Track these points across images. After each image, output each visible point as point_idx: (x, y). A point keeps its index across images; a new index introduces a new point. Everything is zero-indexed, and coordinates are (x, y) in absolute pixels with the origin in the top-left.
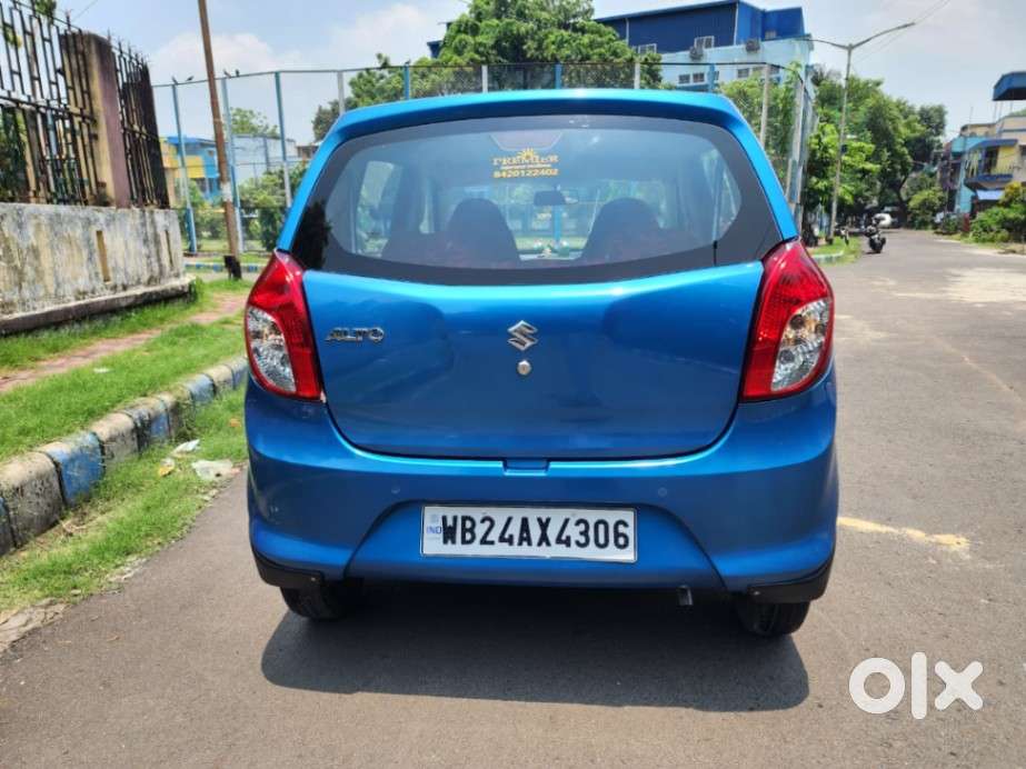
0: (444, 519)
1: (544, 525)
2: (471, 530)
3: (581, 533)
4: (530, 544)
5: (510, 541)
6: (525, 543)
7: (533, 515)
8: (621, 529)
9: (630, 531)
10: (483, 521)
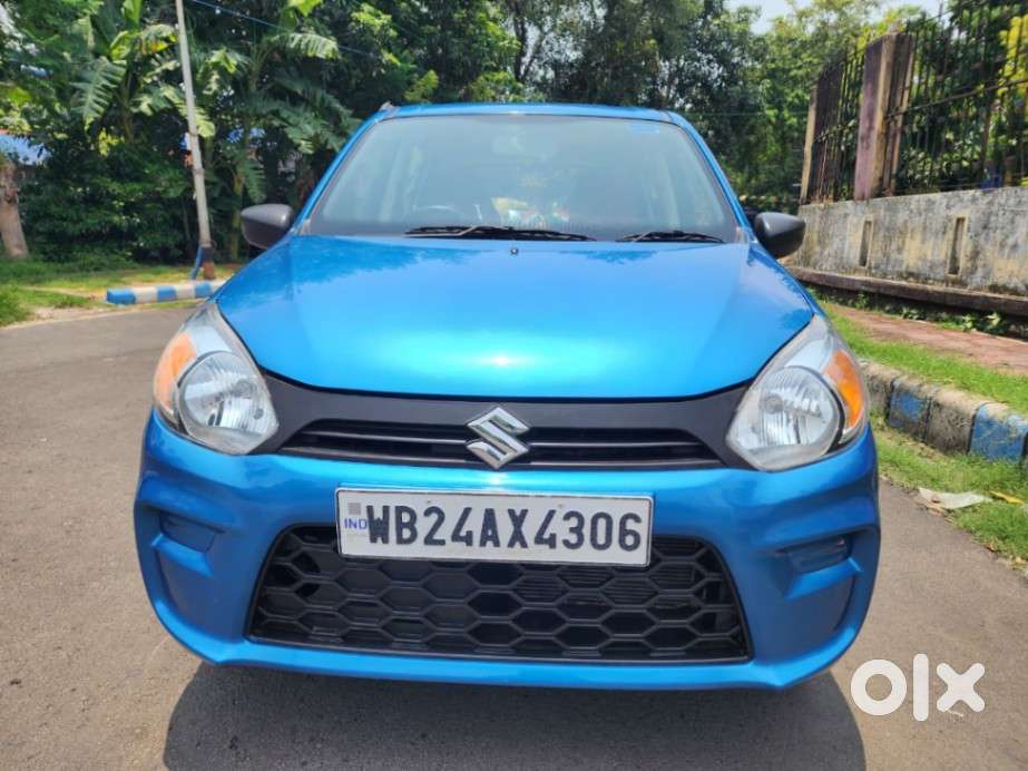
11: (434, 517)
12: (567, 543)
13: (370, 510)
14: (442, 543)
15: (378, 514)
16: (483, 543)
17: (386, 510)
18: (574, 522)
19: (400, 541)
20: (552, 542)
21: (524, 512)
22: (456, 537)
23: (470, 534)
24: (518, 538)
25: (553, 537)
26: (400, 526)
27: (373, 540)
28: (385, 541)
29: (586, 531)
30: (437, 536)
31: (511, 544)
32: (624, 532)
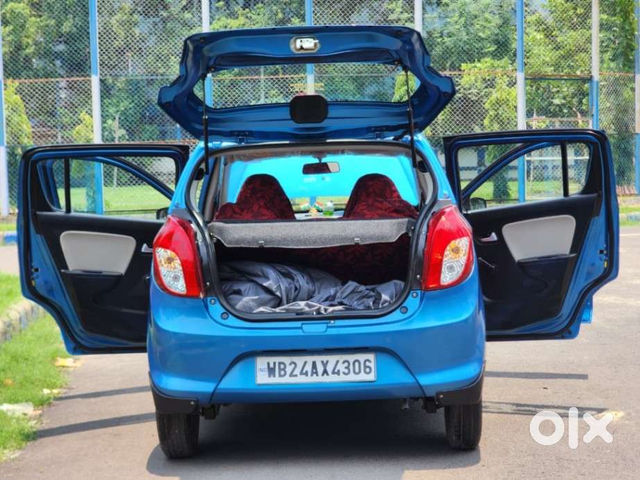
0: (268, 364)
1: (325, 364)
2: (284, 369)
3: (346, 368)
4: (317, 375)
5: (306, 374)
6: (315, 375)
7: (319, 359)
8: (368, 364)
9: (372, 365)
10: (290, 364)
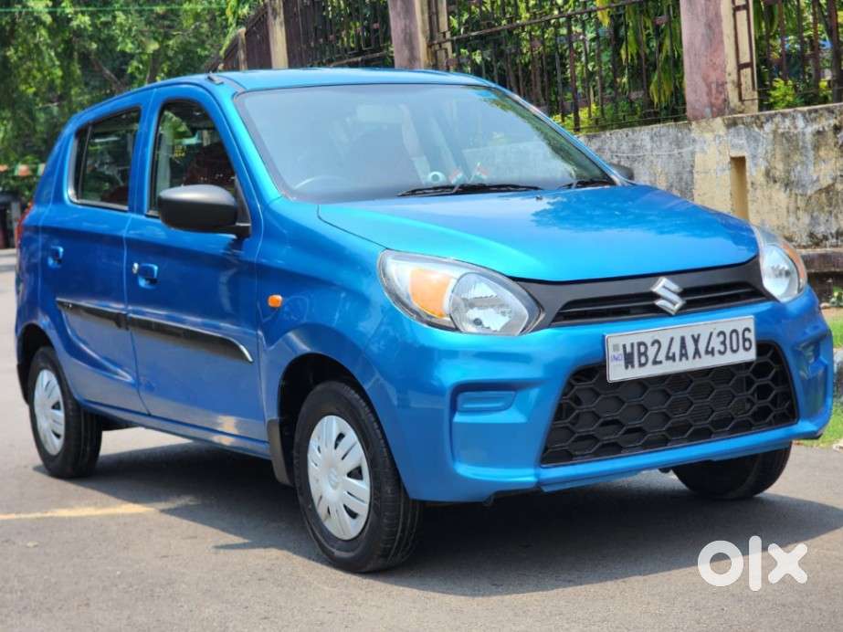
11: (656, 346)
12: (720, 352)
13: (624, 347)
14: (661, 362)
15: (628, 350)
16: (681, 359)
17: (632, 345)
18: (722, 338)
19: (641, 365)
20: (712, 353)
21: (699, 336)
22: (668, 358)
23: (674, 355)
24: (697, 352)
25: (713, 349)
26: (640, 354)
27: (627, 367)
28: (633, 366)
29: (728, 342)
30: (658, 359)
31: (694, 357)
32: (745, 340)
